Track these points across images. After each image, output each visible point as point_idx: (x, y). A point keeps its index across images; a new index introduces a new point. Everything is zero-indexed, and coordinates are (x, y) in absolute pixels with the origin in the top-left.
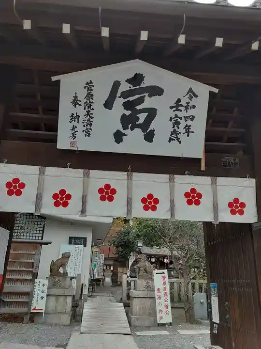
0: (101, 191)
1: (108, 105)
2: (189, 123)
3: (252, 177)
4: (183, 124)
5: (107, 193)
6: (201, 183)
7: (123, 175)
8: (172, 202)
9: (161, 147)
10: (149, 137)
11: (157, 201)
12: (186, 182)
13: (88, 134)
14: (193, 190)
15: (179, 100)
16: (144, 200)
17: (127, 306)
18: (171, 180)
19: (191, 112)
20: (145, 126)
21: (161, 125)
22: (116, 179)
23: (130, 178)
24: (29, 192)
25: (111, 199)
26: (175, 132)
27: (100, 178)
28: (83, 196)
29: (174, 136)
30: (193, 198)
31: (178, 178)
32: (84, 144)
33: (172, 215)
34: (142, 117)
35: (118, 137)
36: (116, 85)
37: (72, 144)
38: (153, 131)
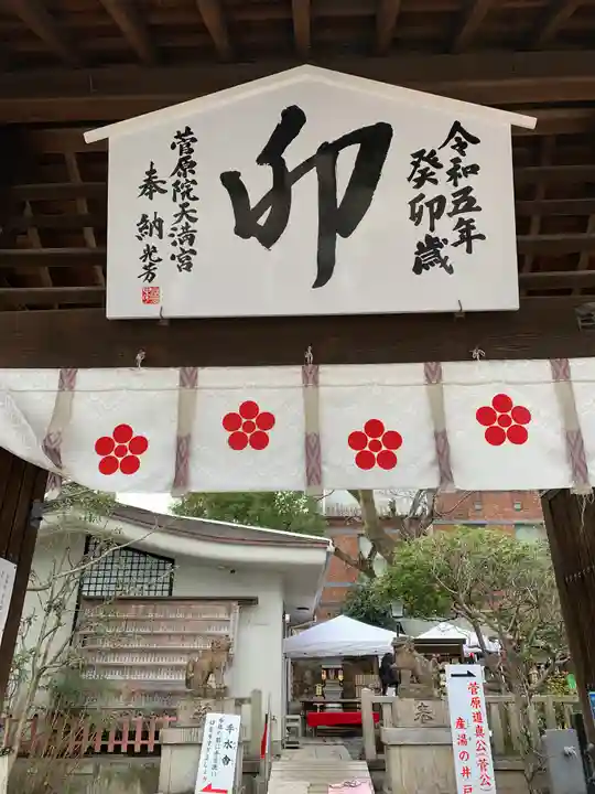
0: (230, 421)
5: (249, 427)
7: (292, 374)
8: (441, 440)
11: (394, 440)
14: (502, 401)
16: (356, 440)
17: (377, 768)
18: (433, 378)
22: (272, 386)
23: (311, 380)
25: (260, 442)
27: (227, 387)
28: (179, 441)
30: (504, 422)
31: (451, 369)
33: (446, 476)
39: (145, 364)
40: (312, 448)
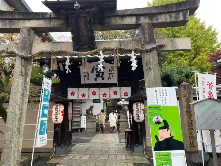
0: (92, 93)
1: (92, 72)
2: (113, 74)
3: (130, 86)
4: (111, 75)
5: (94, 93)
6: (117, 89)
7: (97, 89)
8: (110, 95)
9: (106, 81)
10: (103, 79)
11: (106, 94)
12: (113, 89)
13: (88, 79)
14: (115, 91)
15: (110, 69)
16: (103, 94)
19: (113, 72)
20: (102, 76)
21: (106, 76)
22: (96, 90)
23: (99, 89)
24: (76, 94)
25: (95, 95)
26: (109, 77)
27: (92, 90)
29: (109, 78)
30: (115, 93)
31: (111, 88)
32: (87, 82)
33: (110, 97)
34: (101, 74)
35: (96, 80)
36: (94, 67)
37: (85, 82)
38: (104, 78)
39: (85, 88)
40: (99, 95)
